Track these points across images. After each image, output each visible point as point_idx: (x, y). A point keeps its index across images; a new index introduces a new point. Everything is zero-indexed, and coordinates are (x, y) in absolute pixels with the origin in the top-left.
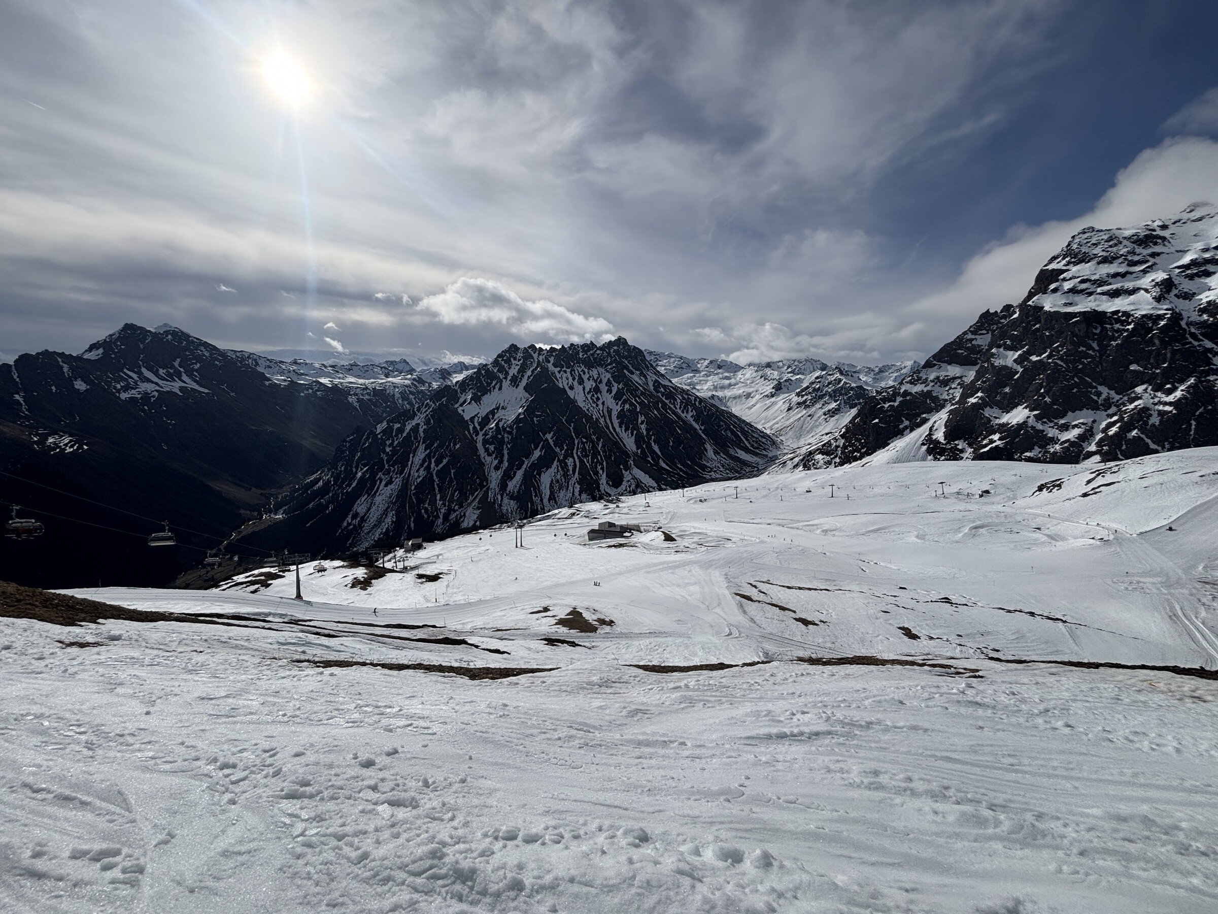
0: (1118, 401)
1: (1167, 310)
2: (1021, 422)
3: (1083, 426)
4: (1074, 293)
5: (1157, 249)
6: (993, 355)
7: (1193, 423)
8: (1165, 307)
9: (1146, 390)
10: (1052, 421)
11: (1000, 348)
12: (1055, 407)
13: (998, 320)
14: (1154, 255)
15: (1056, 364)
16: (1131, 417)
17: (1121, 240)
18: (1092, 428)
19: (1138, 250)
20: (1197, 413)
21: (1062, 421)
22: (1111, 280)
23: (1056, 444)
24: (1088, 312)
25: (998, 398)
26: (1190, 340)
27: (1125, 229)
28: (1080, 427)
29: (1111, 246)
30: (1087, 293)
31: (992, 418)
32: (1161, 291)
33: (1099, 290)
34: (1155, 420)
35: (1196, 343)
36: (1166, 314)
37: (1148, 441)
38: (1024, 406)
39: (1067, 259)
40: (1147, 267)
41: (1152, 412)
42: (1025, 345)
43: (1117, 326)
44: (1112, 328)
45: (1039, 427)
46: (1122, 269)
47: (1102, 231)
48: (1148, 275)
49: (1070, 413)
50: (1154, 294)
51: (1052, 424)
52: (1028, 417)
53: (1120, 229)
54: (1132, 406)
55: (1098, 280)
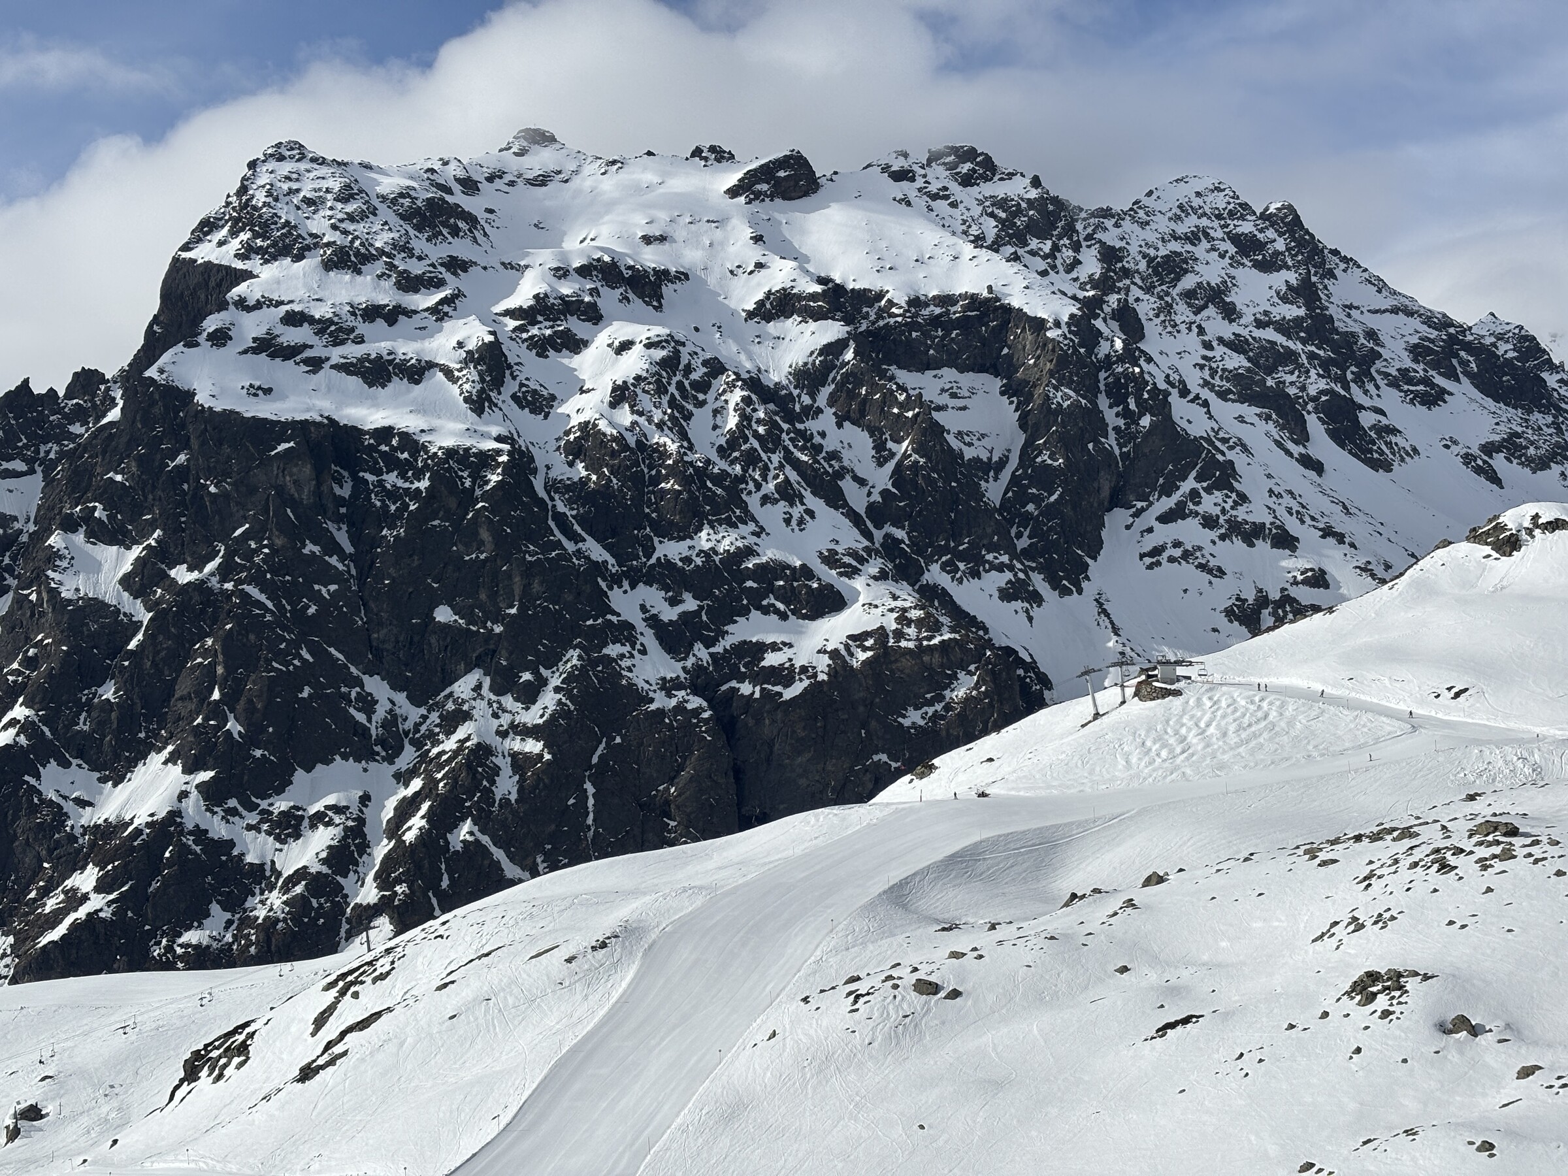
0: (417, 726)
1: (499, 439)
2: (162, 814)
3: (337, 820)
4: (272, 356)
5: (460, 248)
6: (53, 557)
7: (590, 788)
8: (495, 431)
9: (478, 688)
10: (252, 807)
11: (74, 531)
12: (258, 753)
13: (61, 426)
14: (456, 265)
15: (245, 596)
16: (452, 776)
17: (376, 202)
18: (361, 821)
19: (419, 244)
20: (595, 760)
21: (281, 805)
22: (362, 328)
23: (271, 888)
24: (314, 423)
25: (83, 725)
26: (559, 535)
27: (381, 171)
28: (329, 824)
29: (351, 218)
30: (306, 362)
31: (68, 807)
32: (482, 380)
33: (336, 355)
34: (506, 786)
35: (570, 547)
36: (499, 452)
37: (498, 854)
38: (165, 753)
39: (245, 236)
40: (442, 302)
41: (499, 761)
42: (153, 525)
43: (392, 479)
44: (381, 483)
45: (219, 829)
46: (386, 295)
47: (323, 162)
48: (447, 325)
49: (300, 774)
50: (467, 387)
51: (253, 818)
52: (183, 795)
53: (368, 167)
54: (450, 744)
55: (330, 322)
